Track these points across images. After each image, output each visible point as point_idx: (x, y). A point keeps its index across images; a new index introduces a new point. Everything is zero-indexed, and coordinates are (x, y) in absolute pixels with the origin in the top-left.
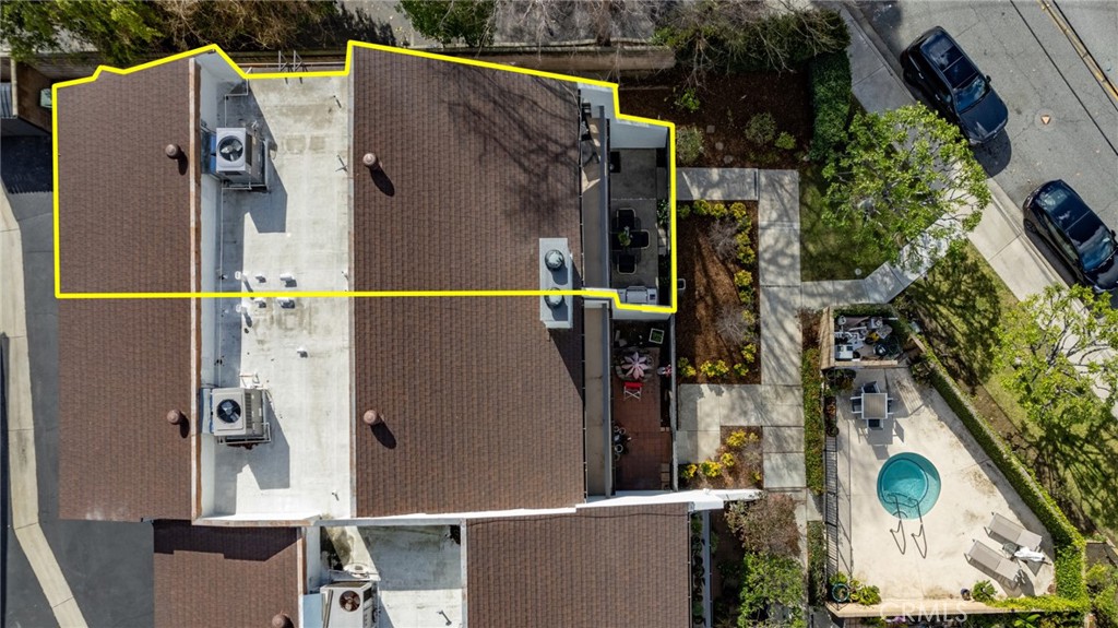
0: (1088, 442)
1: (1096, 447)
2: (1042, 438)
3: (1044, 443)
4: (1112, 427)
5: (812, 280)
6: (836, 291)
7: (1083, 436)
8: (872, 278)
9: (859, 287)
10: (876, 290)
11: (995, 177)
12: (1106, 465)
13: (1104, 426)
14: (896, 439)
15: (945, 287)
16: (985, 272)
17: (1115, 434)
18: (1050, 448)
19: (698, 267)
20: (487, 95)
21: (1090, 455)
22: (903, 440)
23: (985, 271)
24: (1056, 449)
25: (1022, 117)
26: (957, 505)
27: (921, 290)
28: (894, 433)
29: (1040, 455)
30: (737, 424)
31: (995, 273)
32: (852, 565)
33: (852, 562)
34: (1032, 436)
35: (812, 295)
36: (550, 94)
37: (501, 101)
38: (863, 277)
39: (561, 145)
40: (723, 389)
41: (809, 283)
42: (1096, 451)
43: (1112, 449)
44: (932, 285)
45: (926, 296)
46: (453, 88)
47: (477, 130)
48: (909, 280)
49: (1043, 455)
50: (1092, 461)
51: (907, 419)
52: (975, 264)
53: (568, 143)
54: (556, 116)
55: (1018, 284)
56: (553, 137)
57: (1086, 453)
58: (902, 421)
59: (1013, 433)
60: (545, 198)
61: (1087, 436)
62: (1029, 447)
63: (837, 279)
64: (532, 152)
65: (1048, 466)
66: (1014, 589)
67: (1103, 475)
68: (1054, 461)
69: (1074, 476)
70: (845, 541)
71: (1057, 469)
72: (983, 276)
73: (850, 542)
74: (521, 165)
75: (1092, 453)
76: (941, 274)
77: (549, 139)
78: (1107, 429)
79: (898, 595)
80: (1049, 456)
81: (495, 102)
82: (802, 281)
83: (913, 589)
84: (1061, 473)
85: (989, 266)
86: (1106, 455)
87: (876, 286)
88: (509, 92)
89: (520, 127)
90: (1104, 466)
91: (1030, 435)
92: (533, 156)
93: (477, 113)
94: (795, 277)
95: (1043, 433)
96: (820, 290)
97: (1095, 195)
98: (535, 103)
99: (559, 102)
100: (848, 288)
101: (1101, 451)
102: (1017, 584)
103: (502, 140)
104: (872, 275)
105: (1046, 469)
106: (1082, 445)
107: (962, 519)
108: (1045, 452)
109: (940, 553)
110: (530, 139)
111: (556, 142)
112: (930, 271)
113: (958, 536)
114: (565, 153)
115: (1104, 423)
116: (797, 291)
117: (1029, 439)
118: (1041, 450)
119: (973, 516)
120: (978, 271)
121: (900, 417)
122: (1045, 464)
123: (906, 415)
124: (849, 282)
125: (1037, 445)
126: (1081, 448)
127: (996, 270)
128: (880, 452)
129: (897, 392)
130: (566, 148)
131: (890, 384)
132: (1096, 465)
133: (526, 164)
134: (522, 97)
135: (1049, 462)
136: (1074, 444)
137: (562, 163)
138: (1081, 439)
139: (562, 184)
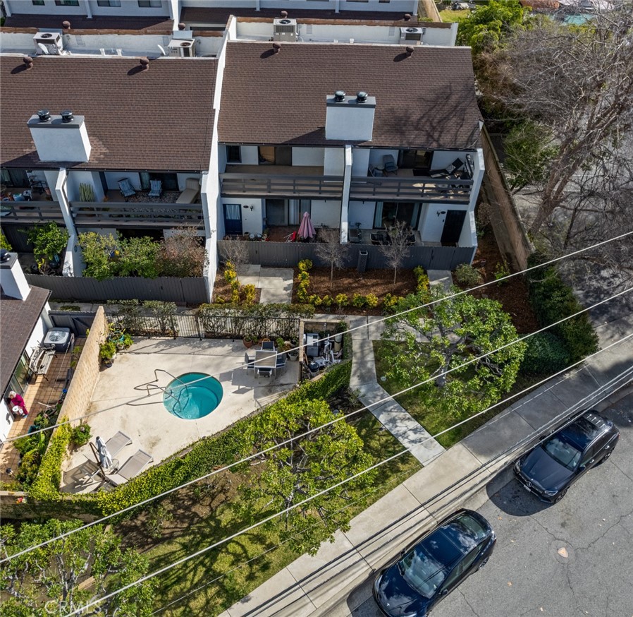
0: (206, 572)
1: (200, 581)
2: (219, 522)
3: (212, 523)
4: (220, 601)
5: (374, 347)
6: (367, 362)
7: (215, 566)
8: (378, 388)
9: (371, 378)
10: (369, 390)
11: (491, 502)
12: (178, 590)
13: (223, 590)
14: (236, 388)
15: (374, 444)
16: (391, 478)
17: (212, 603)
18: (207, 530)
19: (380, 281)
20: (459, 103)
21: (192, 573)
22: (233, 393)
23: (393, 479)
24: (204, 536)
25: (559, 528)
26: (167, 432)
27: (371, 423)
28: (241, 387)
29: (202, 520)
30: (261, 297)
31: (390, 489)
32: (136, 353)
33: (139, 353)
34: (222, 512)
35: (362, 346)
36: (469, 134)
37: (458, 109)
38: (379, 381)
39: (438, 138)
40: (289, 291)
41: (372, 345)
42: (196, 580)
43: (195, 598)
44: (375, 433)
45: (365, 427)
46: (460, 88)
47: (438, 98)
48: (379, 415)
49: (200, 522)
50: (185, 575)
51: (253, 397)
52: (398, 471)
53: (441, 142)
54: (456, 136)
55: (381, 510)
56: (443, 135)
57: (195, 569)
58: (251, 394)
59: (228, 494)
60: (404, 128)
61: (214, 572)
62: (212, 510)
63: (376, 364)
64: (431, 124)
65: (188, 528)
66: (73, 477)
67: (167, 587)
68: (193, 533)
69: (174, 553)
70: (157, 349)
71: (183, 536)
72: (387, 477)
73: (155, 353)
74: (422, 118)
75: (194, 575)
76: (387, 441)
77: (441, 132)
78: (218, 594)
79: (101, 383)
80: (199, 528)
81: (457, 106)
82: (373, 341)
83: (102, 394)
84: (178, 540)
85: (398, 483)
86: (189, 591)
87: (372, 391)
88: (465, 114)
89: (445, 118)
90: (177, 588)
91: (223, 510)
92: (428, 124)
93: (448, 98)
94: (377, 336)
95: (223, 524)
96: (366, 352)
97: (489, 602)
98: (461, 126)
99: (465, 138)
100: (370, 370)
101: (196, 585)
102: (77, 480)
103: (435, 109)
104: (381, 388)
105: (185, 525)
106: (204, 566)
107: (153, 435)
108: (204, 524)
109: (127, 416)
110: (439, 122)
111: (440, 136)
112: (389, 433)
113: (139, 431)
114: (435, 140)
115: (227, 591)
116: (365, 337)
117: (219, 509)
118: (207, 521)
119: (154, 444)
120: (392, 472)
121: (255, 392)
122: (191, 524)
123: (256, 397)
124: (375, 371)
125: (212, 517)
126: (202, 563)
127: (394, 490)
128: (226, 376)
129: (277, 391)
130: (437, 141)
131: (285, 387)
132: (180, 580)
133: (423, 121)
134: (463, 120)
135: (193, 528)
136: (207, 557)
137: (428, 138)
138: (212, 564)
139: (414, 138)
